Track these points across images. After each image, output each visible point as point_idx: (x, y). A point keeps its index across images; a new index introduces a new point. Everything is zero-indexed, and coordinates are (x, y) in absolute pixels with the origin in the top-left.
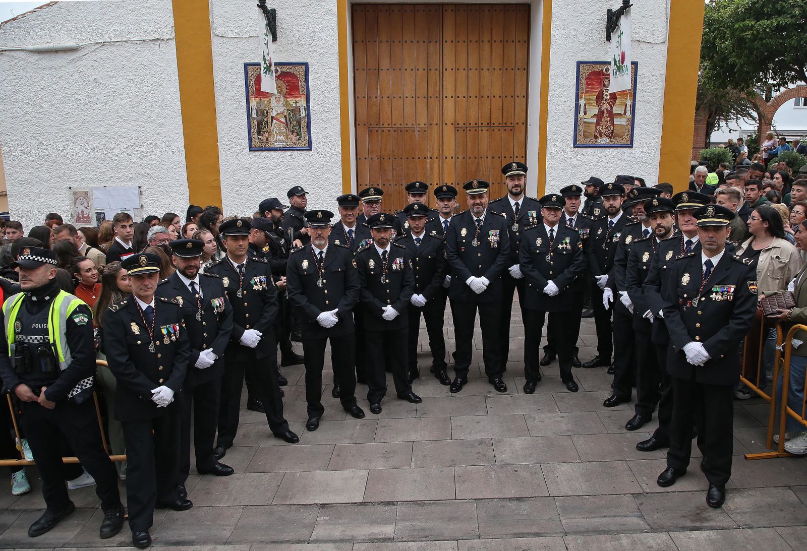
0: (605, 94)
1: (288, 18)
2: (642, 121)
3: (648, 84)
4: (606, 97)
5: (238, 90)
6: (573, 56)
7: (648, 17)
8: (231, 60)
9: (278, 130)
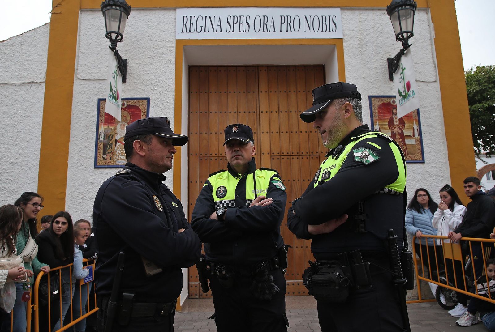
0: (395, 120)
1: (136, 66)
2: (429, 142)
3: (429, 112)
4: (396, 122)
5: (91, 119)
6: (365, 92)
7: (420, 64)
8: (88, 96)
9: (120, 151)
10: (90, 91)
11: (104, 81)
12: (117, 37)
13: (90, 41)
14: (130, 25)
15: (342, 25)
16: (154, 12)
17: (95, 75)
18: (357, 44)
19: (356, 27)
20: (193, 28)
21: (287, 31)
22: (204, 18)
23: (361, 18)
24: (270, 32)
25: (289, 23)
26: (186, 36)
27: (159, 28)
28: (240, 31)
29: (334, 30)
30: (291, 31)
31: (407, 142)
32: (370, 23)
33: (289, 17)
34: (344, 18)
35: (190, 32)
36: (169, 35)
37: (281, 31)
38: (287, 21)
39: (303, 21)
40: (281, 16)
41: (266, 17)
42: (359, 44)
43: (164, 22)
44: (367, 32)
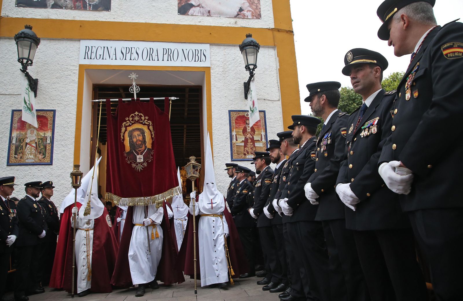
0: (248, 128)
1: (46, 84)
4: (249, 130)
5: (5, 126)
6: (226, 107)
7: (268, 87)
8: (3, 108)
9: (30, 152)
10: (6, 103)
11: (18, 95)
12: (27, 62)
13: (7, 63)
14: (41, 52)
15: (210, 57)
16: (62, 42)
17: (10, 91)
18: (222, 71)
19: (221, 59)
20: (93, 56)
21: (168, 60)
22: (103, 48)
23: (225, 52)
24: (154, 60)
25: (169, 54)
26: (87, 62)
27: (66, 55)
28: (131, 59)
29: (204, 60)
30: (171, 60)
31: (257, 145)
33: (170, 50)
34: (212, 51)
35: (91, 58)
36: (73, 61)
37: (163, 60)
38: (169, 53)
39: (181, 52)
40: (164, 49)
41: (151, 49)
42: (223, 71)
43: (70, 50)
44: (229, 63)
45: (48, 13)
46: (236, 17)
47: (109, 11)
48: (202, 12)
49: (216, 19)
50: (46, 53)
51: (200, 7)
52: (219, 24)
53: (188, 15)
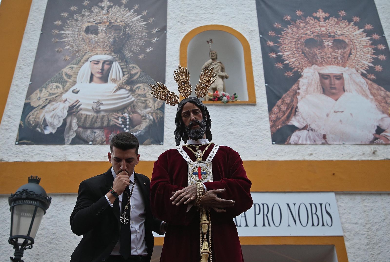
15: (340, 216)
18: (365, 244)
19: (359, 219)
21: (264, 225)
23: (366, 206)
24: (240, 226)
25: (265, 214)
29: (330, 224)
30: (269, 226)
32: (379, 213)
33: (265, 206)
34: (340, 206)
37: (255, 225)
39: (285, 210)
42: (368, 244)
44: (377, 226)
45: (65, 152)
46: (372, 143)
47: (160, 144)
48: (312, 138)
49: (338, 148)
50: (56, 219)
51: (308, 130)
52: (345, 157)
53: (290, 144)
